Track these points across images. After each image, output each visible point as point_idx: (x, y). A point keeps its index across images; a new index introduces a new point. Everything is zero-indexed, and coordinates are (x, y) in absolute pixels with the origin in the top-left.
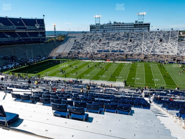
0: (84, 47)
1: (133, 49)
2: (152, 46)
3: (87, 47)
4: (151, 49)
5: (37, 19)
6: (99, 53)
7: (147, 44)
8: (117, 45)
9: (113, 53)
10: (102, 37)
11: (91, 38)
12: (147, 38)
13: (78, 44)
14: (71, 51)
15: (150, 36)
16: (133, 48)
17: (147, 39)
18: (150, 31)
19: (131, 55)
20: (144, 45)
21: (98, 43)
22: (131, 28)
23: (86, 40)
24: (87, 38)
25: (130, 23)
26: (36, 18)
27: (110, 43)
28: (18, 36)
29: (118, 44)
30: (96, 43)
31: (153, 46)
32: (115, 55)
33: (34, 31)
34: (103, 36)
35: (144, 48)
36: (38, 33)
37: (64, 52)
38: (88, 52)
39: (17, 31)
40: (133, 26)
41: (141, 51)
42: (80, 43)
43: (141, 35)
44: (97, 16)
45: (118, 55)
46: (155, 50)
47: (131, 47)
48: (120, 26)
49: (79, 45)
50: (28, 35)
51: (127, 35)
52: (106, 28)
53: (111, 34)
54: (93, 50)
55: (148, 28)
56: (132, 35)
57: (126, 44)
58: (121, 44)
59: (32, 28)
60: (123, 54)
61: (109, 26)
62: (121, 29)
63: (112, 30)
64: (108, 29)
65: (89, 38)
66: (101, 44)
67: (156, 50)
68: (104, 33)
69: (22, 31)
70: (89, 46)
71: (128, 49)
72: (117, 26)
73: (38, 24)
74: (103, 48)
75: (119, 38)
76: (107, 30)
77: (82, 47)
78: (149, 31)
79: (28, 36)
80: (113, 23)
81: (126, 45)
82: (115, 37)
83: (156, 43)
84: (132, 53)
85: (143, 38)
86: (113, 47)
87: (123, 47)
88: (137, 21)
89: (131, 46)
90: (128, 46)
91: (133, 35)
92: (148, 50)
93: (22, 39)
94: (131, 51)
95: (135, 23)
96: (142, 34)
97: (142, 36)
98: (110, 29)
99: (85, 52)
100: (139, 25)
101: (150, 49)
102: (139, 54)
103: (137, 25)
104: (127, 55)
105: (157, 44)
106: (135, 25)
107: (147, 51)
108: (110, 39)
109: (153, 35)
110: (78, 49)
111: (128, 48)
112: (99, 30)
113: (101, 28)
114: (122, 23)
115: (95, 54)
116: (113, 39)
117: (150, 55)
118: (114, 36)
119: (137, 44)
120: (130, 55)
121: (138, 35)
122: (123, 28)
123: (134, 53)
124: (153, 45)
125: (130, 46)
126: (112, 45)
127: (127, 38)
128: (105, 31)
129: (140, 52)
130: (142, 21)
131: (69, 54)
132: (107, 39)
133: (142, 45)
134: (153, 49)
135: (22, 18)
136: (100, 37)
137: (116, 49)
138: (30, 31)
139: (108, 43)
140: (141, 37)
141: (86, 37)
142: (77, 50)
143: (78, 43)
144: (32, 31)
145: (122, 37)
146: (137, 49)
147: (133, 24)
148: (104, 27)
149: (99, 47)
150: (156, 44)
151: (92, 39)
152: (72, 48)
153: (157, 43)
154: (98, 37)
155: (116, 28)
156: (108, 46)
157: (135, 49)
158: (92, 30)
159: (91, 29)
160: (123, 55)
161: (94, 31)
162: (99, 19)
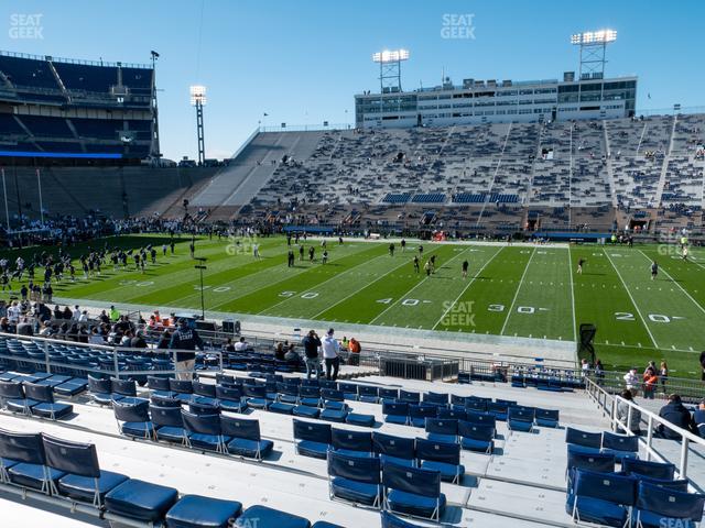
0: (320, 181)
1: (565, 188)
2: (663, 174)
3: (334, 182)
4: (660, 186)
5: (123, 66)
6: (391, 207)
7: (631, 165)
8: (483, 174)
9: (464, 204)
10: (410, 145)
11: (360, 147)
12: (625, 142)
13: (294, 173)
14: (259, 198)
15: (643, 133)
16: (564, 184)
17: (628, 146)
18: (637, 115)
19: (558, 213)
20: (619, 169)
21: (389, 168)
22: (544, 102)
23: (334, 157)
24: (342, 150)
25: (538, 83)
26: (119, 64)
27: (449, 167)
28: (21, 131)
29: (486, 169)
30: (381, 169)
31: (668, 174)
32: (474, 214)
33: (103, 116)
34: (416, 141)
35: (622, 182)
36: (119, 124)
37: (224, 204)
38: (341, 203)
39: (24, 111)
40: (554, 96)
41: (609, 196)
42: (307, 166)
43: (593, 130)
44: (387, 56)
45: (486, 214)
46: (682, 188)
47: (552, 178)
48: (491, 94)
49: (300, 177)
50: (72, 128)
51: (526, 134)
52: (427, 108)
53: (452, 130)
54: (365, 196)
55: (627, 104)
56: (550, 132)
57: (526, 167)
58: (502, 167)
59: (92, 99)
60: (516, 209)
61: (442, 98)
62: (495, 108)
63: (455, 115)
64: (438, 112)
65: (349, 149)
66: (404, 171)
67: (687, 190)
68: (419, 130)
69: (45, 113)
70: (347, 179)
71: (539, 188)
72: (477, 95)
73: (123, 84)
74: (411, 187)
75: (491, 145)
76: (434, 116)
77: (311, 181)
78: (631, 114)
79: (69, 134)
80: (461, 84)
81: (526, 170)
82: (471, 143)
83: (681, 162)
84: (560, 204)
85: (608, 143)
86: (462, 181)
87: (514, 179)
88: (573, 74)
89: (554, 175)
90: (536, 178)
91: (557, 134)
92: (642, 191)
93: (38, 143)
94: (552, 199)
95: (561, 79)
96: (601, 128)
97: (602, 137)
98: (444, 111)
99: (323, 202)
100: (584, 88)
101: (654, 186)
102: (600, 209)
103: (575, 88)
104: (534, 214)
105: (686, 164)
106: (562, 89)
107: (636, 192)
108: (448, 149)
109: (654, 131)
110: (296, 189)
111: (535, 184)
112: (396, 118)
113: (404, 108)
114: (500, 81)
115: (373, 212)
116: (462, 148)
117: (660, 214)
118: (467, 137)
119: (582, 167)
120: (552, 212)
121: (579, 130)
122: (507, 104)
123: (572, 205)
124: (665, 166)
125: (547, 174)
126: (455, 173)
127: (526, 143)
128: (424, 121)
129: (602, 198)
130: (598, 70)
131: (246, 210)
132: (434, 150)
133: (610, 169)
134: (672, 188)
135: (57, 60)
136: (398, 143)
137: (475, 190)
138: (82, 115)
139: (438, 165)
140: (598, 139)
141: (336, 145)
142: (287, 195)
143: (295, 170)
144: (92, 115)
145: (505, 144)
146: (583, 186)
147: (555, 86)
148: (421, 104)
149: (395, 181)
150: (680, 166)
151: (363, 152)
152: (269, 186)
153: (686, 160)
154: (392, 143)
155: (476, 105)
156: (438, 179)
157: (574, 189)
158: (366, 116)
159: (359, 111)
160: (514, 214)
161: (374, 123)
162: (396, 69)
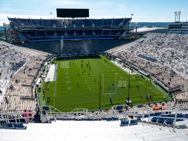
26: (125, 18)
28: (102, 34)
33: (117, 30)
39: (105, 30)
50: (111, 32)
52: (184, 28)
69: (108, 30)
73: (123, 23)
76: (185, 31)
79: (109, 34)
112: (176, 30)
113: (179, 28)
128: (183, 32)
138: (114, 30)
144: (115, 30)
148: (183, 27)
158: (170, 29)
161: (172, 31)
162: (179, 16)
